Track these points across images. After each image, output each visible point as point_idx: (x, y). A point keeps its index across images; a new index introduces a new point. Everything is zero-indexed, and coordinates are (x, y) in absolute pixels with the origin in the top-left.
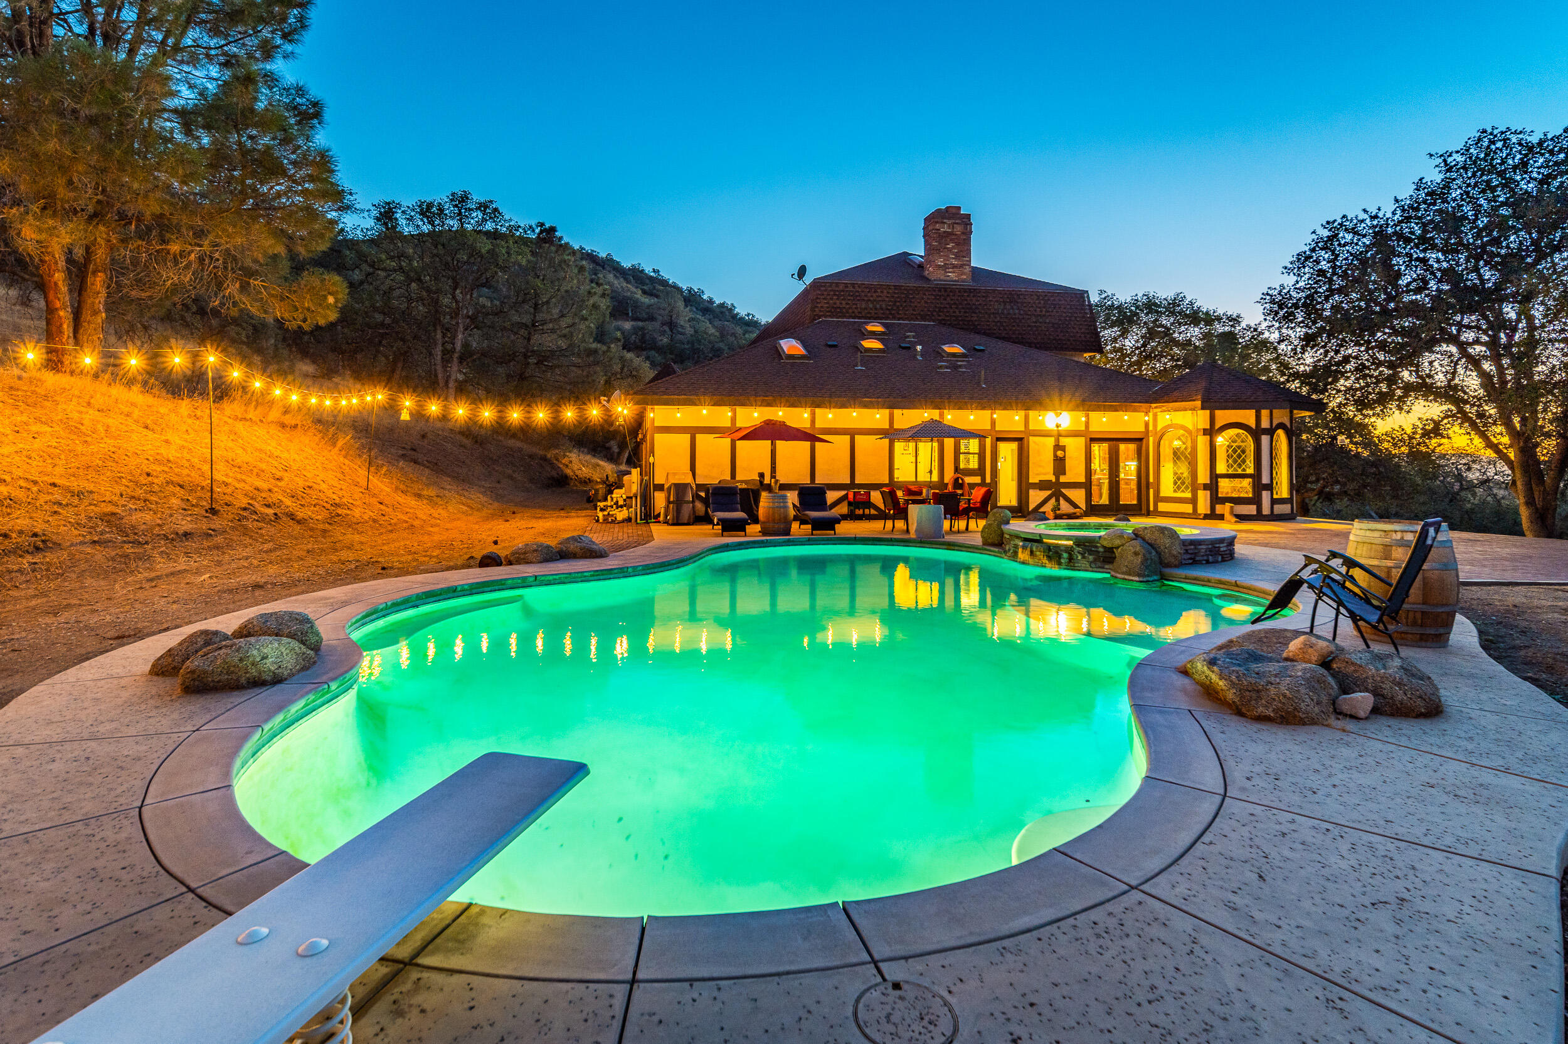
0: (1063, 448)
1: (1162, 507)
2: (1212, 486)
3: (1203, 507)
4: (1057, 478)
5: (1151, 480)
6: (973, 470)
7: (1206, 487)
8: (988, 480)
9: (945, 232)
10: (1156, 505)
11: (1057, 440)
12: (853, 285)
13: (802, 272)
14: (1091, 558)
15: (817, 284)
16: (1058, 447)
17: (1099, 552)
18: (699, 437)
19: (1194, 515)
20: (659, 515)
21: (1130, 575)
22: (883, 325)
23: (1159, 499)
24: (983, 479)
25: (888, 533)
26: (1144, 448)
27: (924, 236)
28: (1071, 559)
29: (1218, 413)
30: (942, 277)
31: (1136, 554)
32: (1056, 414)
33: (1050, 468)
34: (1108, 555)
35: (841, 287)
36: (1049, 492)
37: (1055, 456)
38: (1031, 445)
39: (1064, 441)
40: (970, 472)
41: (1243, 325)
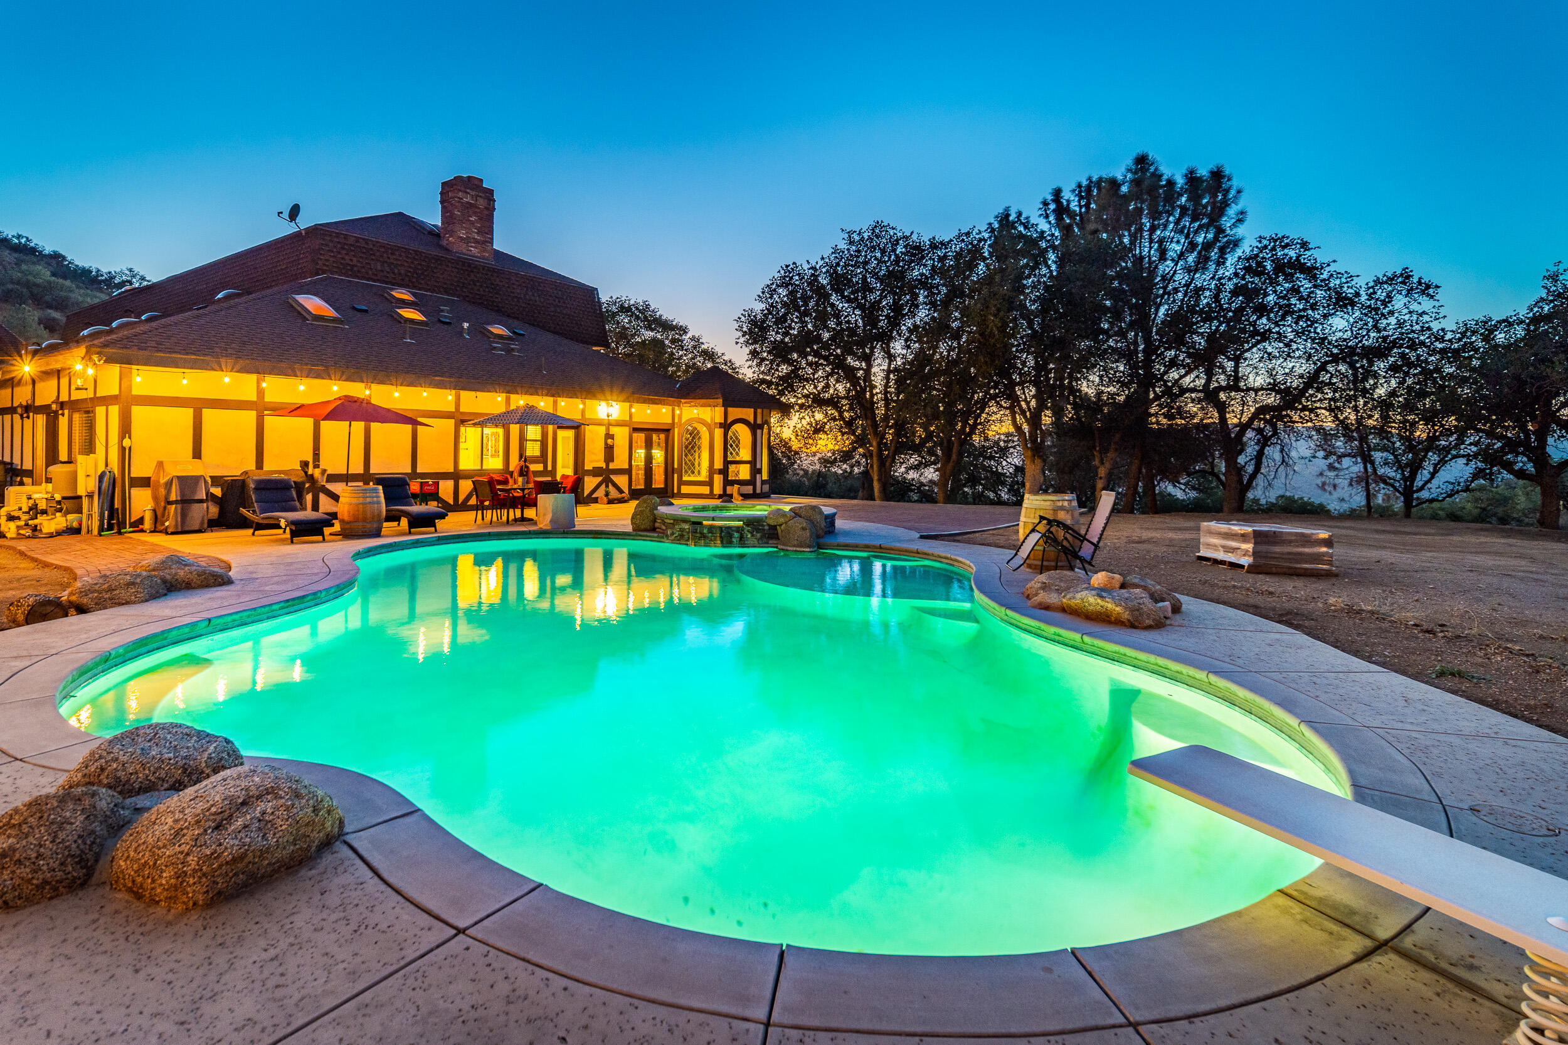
0: (612, 437)
1: (685, 489)
2: (724, 472)
3: (718, 489)
4: (607, 465)
5: (676, 466)
6: (537, 457)
7: (720, 472)
8: (550, 468)
9: (468, 203)
10: (679, 489)
11: (608, 429)
12: (366, 241)
13: (294, 212)
14: (759, 535)
15: (316, 231)
16: (609, 436)
17: (764, 530)
18: (206, 412)
19: (711, 495)
20: (141, 520)
21: (801, 547)
22: (414, 294)
23: (681, 483)
24: (545, 466)
25: (479, 527)
26: (670, 438)
27: (442, 202)
28: (741, 538)
29: (730, 409)
30: (464, 251)
31: (804, 529)
32: (608, 404)
33: (601, 456)
34: (772, 532)
35: (351, 241)
36: (600, 479)
37: (606, 444)
38: (587, 434)
39: (614, 430)
40: (535, 460)
41: (690, 335)
